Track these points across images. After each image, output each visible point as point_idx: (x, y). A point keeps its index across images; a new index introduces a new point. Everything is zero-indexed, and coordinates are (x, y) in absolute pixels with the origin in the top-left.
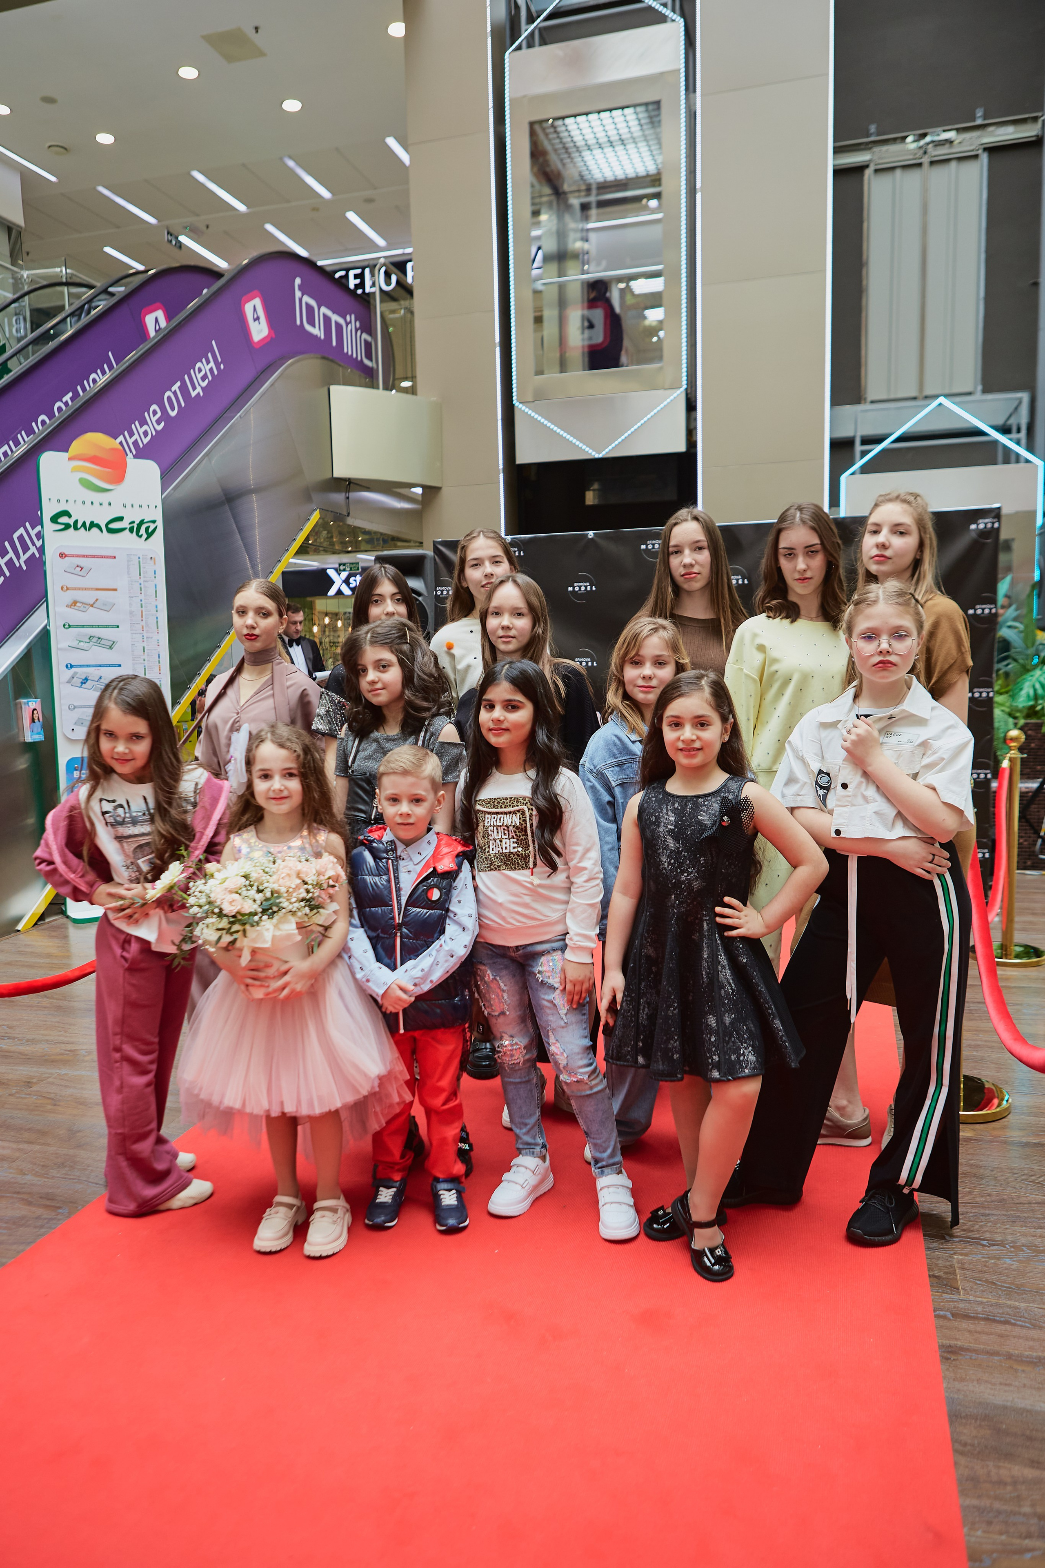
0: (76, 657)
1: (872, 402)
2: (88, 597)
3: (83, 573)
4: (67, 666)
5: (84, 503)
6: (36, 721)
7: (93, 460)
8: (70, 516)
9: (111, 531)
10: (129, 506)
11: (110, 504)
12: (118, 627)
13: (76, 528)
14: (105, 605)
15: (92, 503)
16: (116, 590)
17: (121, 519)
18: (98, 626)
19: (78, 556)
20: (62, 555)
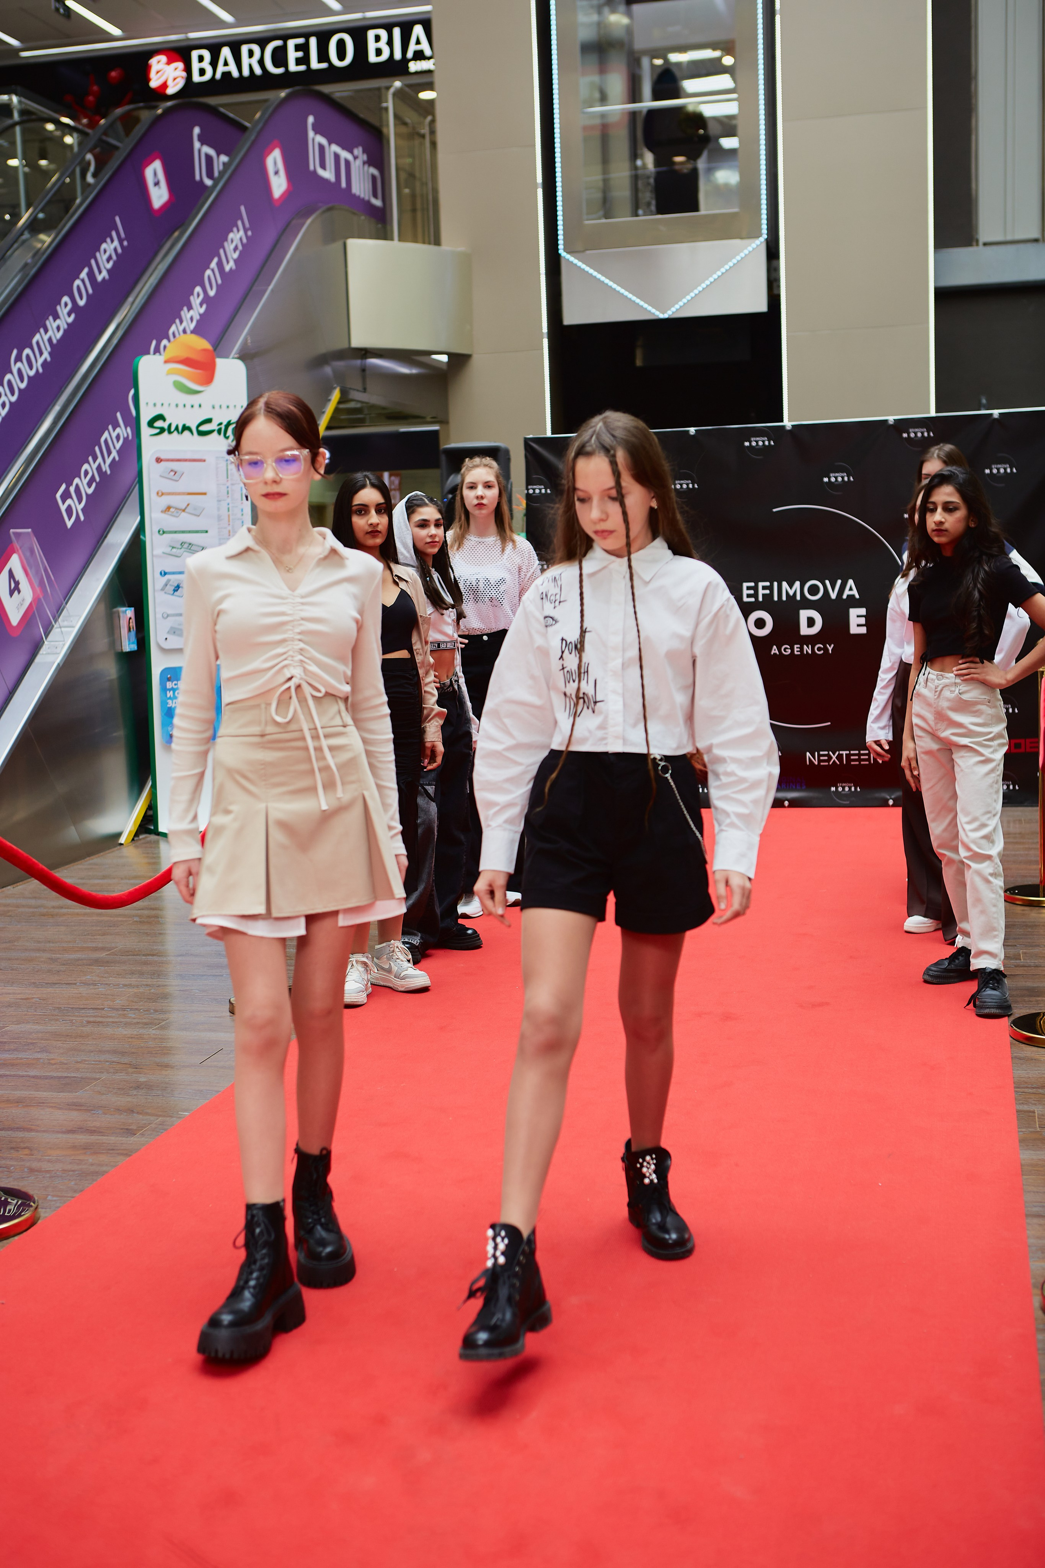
0: (169, 564)
1: (985, 244)
2: (179, 501)
3: (175, 478)
4: (161, 573)
5: (177, 406)
6: (132, 630)
7: (187, 362)
8: (164, 420)
9: (202, 434)
10: (217, 407)
11: (200, 406)
12: (207, 532)
13: (170, 432)
14: (195, 509)
15: (184, 406)
16: (205, 494)
17: (209, 421)
18: (190, 532)
19: (172, 460)
20: (159, 460)
